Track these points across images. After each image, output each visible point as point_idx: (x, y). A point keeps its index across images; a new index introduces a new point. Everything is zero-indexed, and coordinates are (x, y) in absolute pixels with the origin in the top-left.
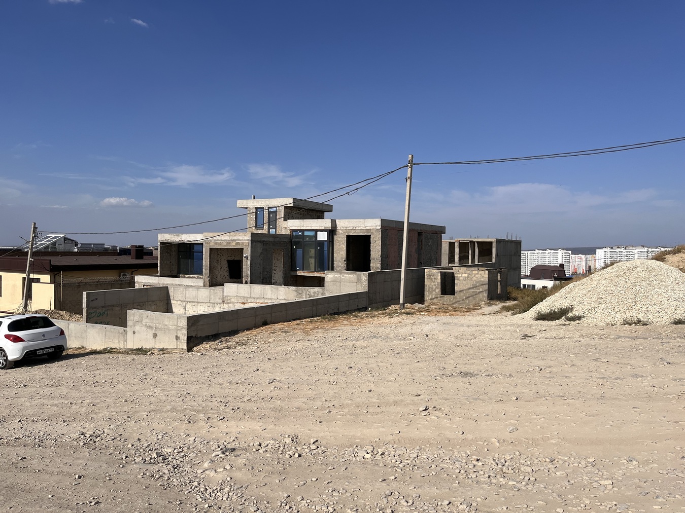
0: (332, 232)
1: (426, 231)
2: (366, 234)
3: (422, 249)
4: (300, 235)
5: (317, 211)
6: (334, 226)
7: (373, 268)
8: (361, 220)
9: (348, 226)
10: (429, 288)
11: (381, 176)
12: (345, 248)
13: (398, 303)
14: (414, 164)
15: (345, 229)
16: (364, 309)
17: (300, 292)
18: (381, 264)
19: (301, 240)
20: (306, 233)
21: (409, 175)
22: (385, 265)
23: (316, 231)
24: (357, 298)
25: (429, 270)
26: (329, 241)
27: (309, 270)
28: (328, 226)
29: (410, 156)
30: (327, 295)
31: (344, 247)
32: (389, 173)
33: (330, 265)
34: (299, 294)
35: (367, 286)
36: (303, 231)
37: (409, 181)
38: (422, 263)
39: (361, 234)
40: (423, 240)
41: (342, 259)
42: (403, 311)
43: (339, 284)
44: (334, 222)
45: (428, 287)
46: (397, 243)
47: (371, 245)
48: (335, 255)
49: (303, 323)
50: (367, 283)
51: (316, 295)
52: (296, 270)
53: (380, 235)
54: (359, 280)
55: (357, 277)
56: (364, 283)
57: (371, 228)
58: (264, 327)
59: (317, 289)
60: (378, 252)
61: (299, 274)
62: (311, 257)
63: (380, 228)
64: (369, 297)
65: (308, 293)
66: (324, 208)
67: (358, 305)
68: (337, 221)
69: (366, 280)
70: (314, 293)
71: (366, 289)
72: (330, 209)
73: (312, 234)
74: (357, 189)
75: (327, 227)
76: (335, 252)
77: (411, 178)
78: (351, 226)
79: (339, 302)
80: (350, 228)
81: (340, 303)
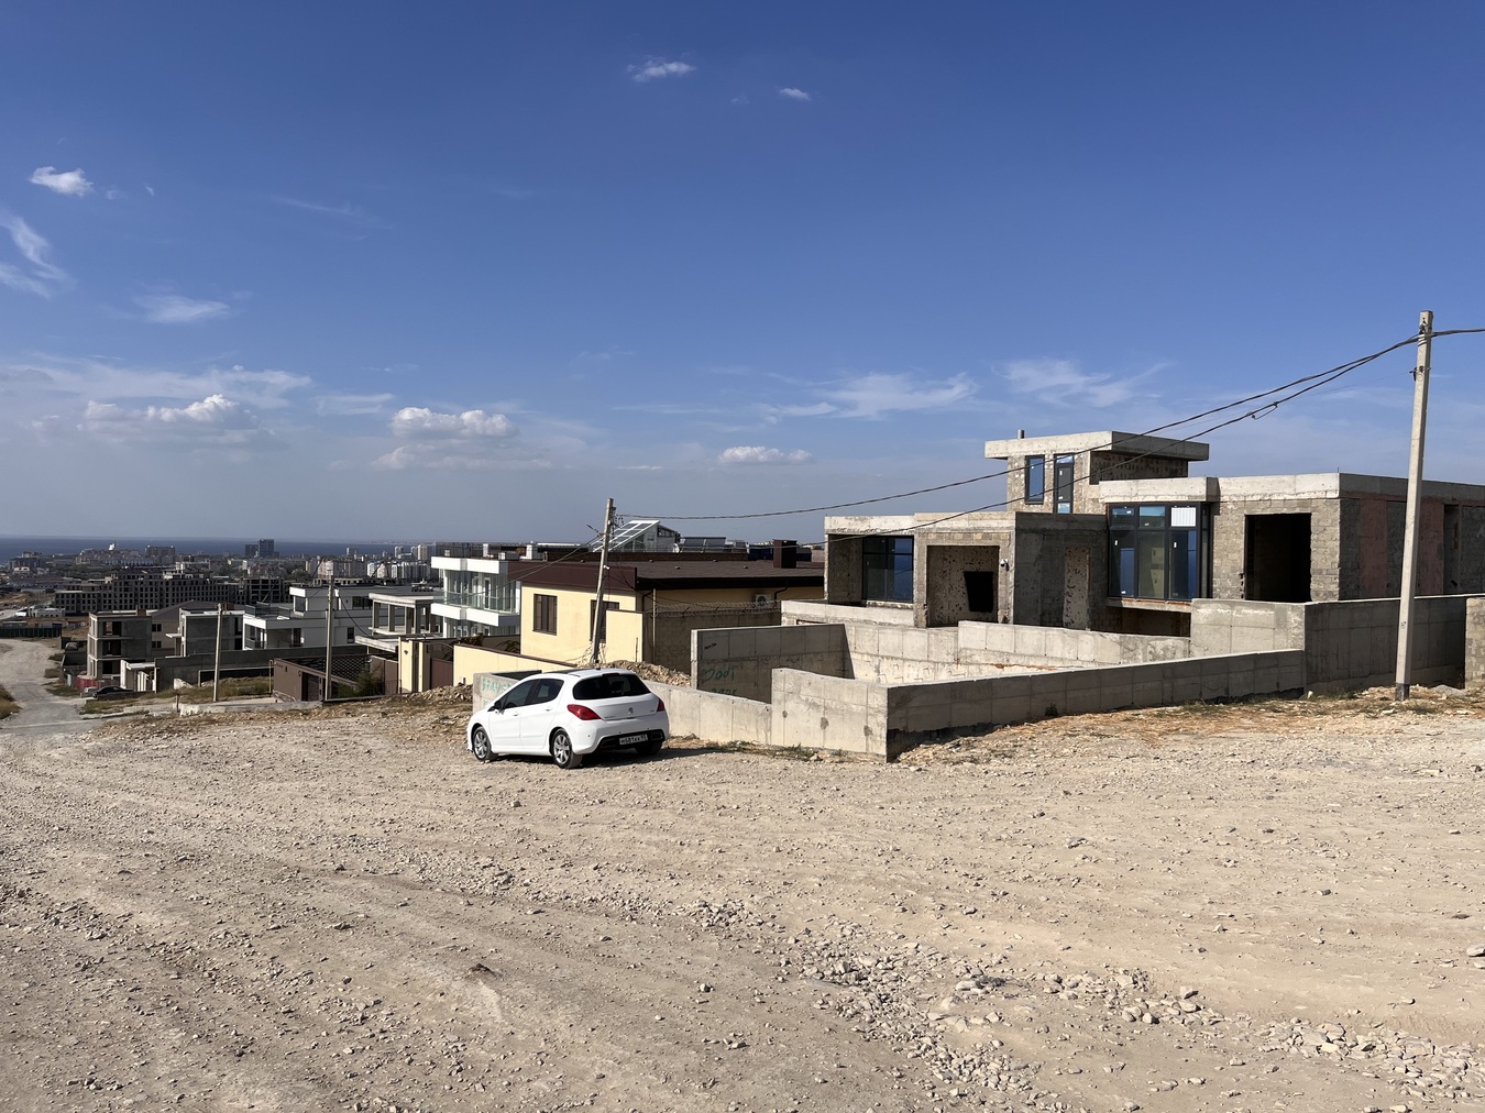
0: (1208, 508)
1: (1470, 501)
2: (1297, 511)
3: (1456, 547)
4: (1129, 516)
5: (1170, 459)
6: (1214, 493)
7: (1317, 595)
8: (1286, 478)
9: (1251, 493)
10: (1479, 647)
11: (1343, 369)
12: (1242, 546)
13: (1391, 682)
14: (1436, 334)
15: (1242, 499)
16: (1297, 693)
17: (1131, 647)
18: (1341, 584)
19: (1132, 527)
20: (1144, 512)
21: (1421, 362)
22: (1352, 587)
23: (1169, 506)
24: (1276, 666)
25: (1478, 601)
26: (1202, 530)
27: (1151, 597)
28: (1198, 494)
29: (1425, 315)
30: (1198, 656)
31: (1240, 543)
32: (1365, 360)
33: (1204, 585)
34: (1127, 651)
35: (1303, 637)
36: (1136, 506)
37: (1421, 377)
38: (1458, 583)
39: (1285, 511)
40: (1460, 525)
41: (1234, 571)
42: (1403, 703)
43: (1225, 630)
44: (1213, 485)
45: (1475, 645)
46: (1386, 534)
47: (1313, 537)
48: (1215, 561)
49: (1141, 716)
50: (1303, 630)
51: (1169, 654)
52: (1120, 597)
53: (1338, 514)
54: (1281, 623)
55: (1276, 615)
56: (1296, 631)
57: (1313, 496)
58: (1050, 722)
59: (1171, 641)
60: (1333, 556)
61: (1126, 604)
62: (1156, 567)
63: (1337, 495)
64: (1308, 664)
65: (1149, 648)
66: (1188, 452)
67: (1278, 685)
68: (1222, 481)
69: (1300, 623)
70: (1165, 649)
71: (1300, 646)
72: (1201, 452)
73: (1158, 512)
74: (1275, 404)
75: (1196, 497)
76: (1215, 556)
77: (1426, 370)
78: (1258, 492)
79: (1229, 673)
80: (1255, 498)
81: (1232, 675)
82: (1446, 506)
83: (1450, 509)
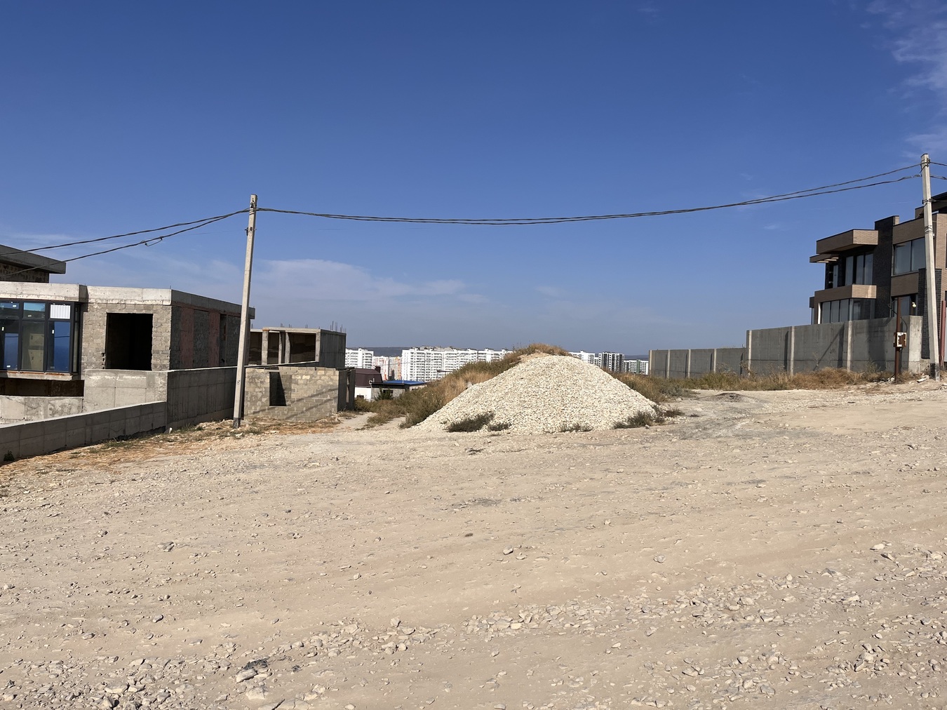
0: (80, 307)
1: (232, 313)
2: (144, 312)
3: (225, 339)
4: (14, 309)
5: (38, 270)
6: (84, 296)
7: (156, 367)
8: (136, 290)
9: (112, 298)
10: (252, 396)
12: (104, 334)
14: (260, 209)
15: (104, 302)
16: (163, 430)
17: (34, 406)
18: (171, 360)
19: (17, 318)
20: (27, 307)
21: (251, 225)
22: (176, 362)
23: (48, 303)
24: (152, 413)
25: (252, 369)
26: (75, 322)
27: (28, 369)
28: (73, 296)
29: (253, 197)
30: (90, 410)
31: (103, 331)
33: (75, 361)
34: (30, 409)
35: (166, 393)
36: (21, 302)
37: (250, 234)
38: (225, 360)
39: (135, 312)
40: (227, 327)
41: (97, 350)
42: (238, 429)
43: (111, 391)
44: (83, 290)
46: (193, 329)
47: (153, 329)
48: (83, 344)
50: (166, 388)
51: (66, 410)
52: (6, 370)
53: (170, 316)
54: (150, 385)
55: (148, 379)
56: (161, 389)
57: (154, 303)
59: (68, 400)
60: (166, 342)
61: (11, 375)
62: (36, 348)
63: (170, 303)
64: (168, 410)
65: (50, 406)
67: (152, 425)
68: (90, 289)
69: (164, 384)
70: (63, 406)
71: (164, 399)
73: (39, 308)
74: (161, 238)
75: (71, 298)
76: (83, 340)
77: (253, 229)
78: (117, 297)
79: (126, 419)
80: (114, 302)
81: (128, 420)
82: (221, 315)
83: (223, 317)
